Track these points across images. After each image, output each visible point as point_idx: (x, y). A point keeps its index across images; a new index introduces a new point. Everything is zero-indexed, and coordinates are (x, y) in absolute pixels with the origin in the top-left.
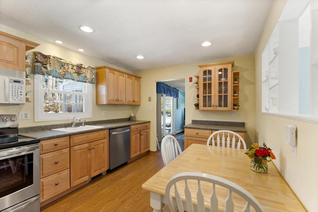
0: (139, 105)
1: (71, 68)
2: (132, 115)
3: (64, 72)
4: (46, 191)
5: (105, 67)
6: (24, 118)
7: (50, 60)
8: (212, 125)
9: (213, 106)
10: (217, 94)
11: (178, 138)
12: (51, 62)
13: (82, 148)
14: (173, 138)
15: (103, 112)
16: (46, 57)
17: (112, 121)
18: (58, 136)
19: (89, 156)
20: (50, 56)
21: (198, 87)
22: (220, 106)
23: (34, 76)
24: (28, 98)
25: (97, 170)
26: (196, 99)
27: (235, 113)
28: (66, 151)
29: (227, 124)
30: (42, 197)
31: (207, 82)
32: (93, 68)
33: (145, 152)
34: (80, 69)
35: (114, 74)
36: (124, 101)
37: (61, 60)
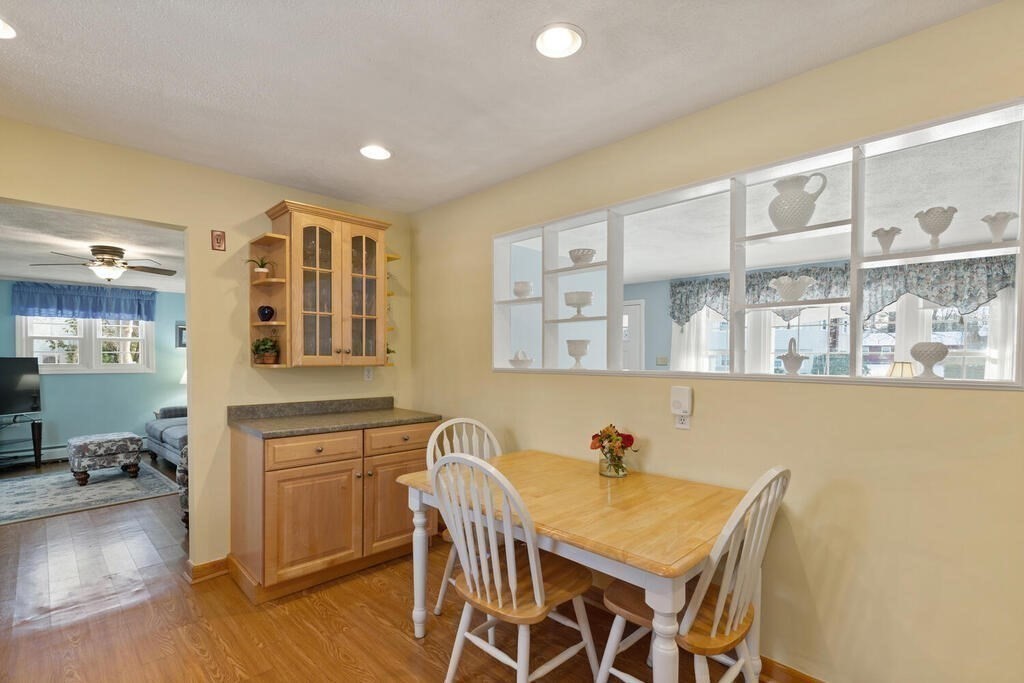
9: (337, 352)
10: (348, 313)
22: (357, 351)
27: (371, 373)
31: (317, 269)
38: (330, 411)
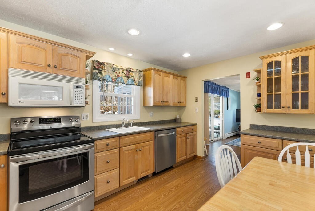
0: (185, 107)
1: (121, 72)
2: (178, 117)
3: (116, 76)
4: (99, 188)
5: (151, 69)
6: (85, 119)
7: (104, 67)
8: (280, 131)
9: (283, 108)
10: (290, 91)
11: (230, 143)
12: (105, 68)
13: (130, 149)
14: (229, 149)
15: (150, 113)
16: (101, 64)
17: (158, 123)
18: (109, 136)
19: (136, 157)
20: (105, 63)
21: (259, 84)
22: (295, 106)
23: (92, 82)
24: (88, 101)
25: (143, 172)
26: (256, 98)
28: (116, 151)
29: (306, 131)
30: (96, 193)
31: (274, 77)
32: (140, 71)
33: (192, 157)
34: (129, 73)
35: (160, 76)
36: (170, 103)
37: (113, 66)
38: (292, 132)
